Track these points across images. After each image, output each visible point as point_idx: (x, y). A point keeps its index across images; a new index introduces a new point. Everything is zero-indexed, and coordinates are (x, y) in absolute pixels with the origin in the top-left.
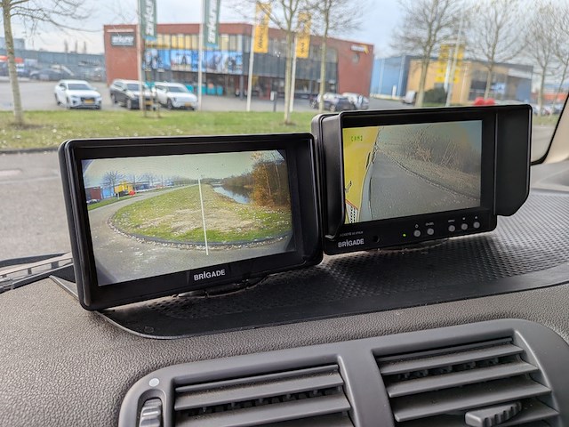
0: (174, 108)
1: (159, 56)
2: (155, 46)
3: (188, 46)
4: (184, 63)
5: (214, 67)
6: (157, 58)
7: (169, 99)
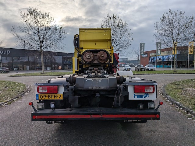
0: (149, 70)
1: (153, 58)
2: (152, 56)
3: (161, 55)
4: (160, 59)
5: (168, 60)
6: (153, 59)
7: (148, 68)
